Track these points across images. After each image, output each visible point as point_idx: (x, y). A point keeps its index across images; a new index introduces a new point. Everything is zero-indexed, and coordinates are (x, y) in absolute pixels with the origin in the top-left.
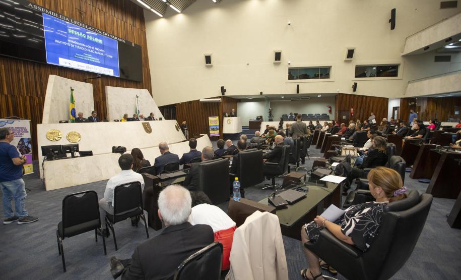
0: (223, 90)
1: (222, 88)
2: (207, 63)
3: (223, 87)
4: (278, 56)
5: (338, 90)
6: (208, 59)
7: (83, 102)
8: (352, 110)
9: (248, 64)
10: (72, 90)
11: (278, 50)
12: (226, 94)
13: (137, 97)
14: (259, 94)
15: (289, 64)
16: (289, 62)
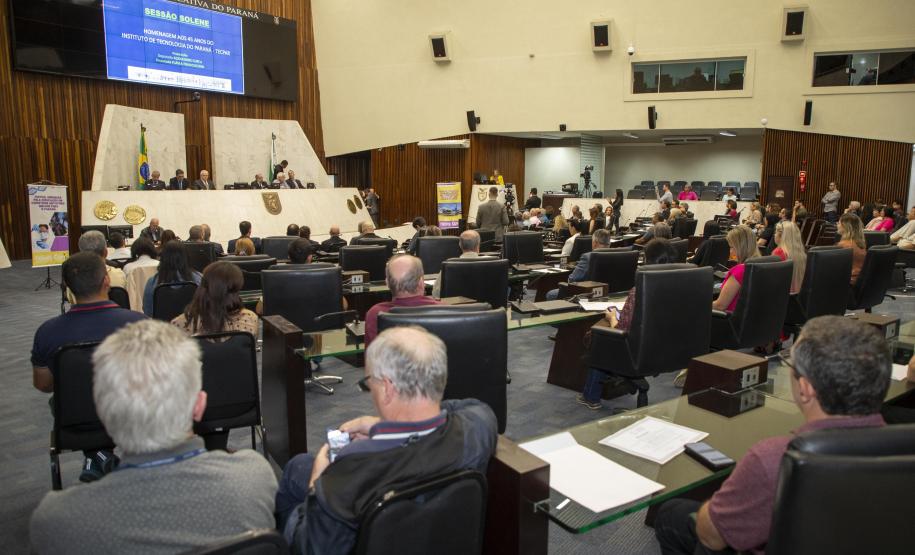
0: (473, 119)
1: (470, 115)
2: (436, 55)
3: (473, 112)
4: (601, 35)
5: (764, 120)
6: (439, 47)
7: (165, 150)
8: (802, 174)
9: (532, 56)
10: (143, 129)
11: (600, 21)
12: (481, 129)
13: (274, 137)
14: (558, 129)
15: (631, 54)
16: (631, 49)
